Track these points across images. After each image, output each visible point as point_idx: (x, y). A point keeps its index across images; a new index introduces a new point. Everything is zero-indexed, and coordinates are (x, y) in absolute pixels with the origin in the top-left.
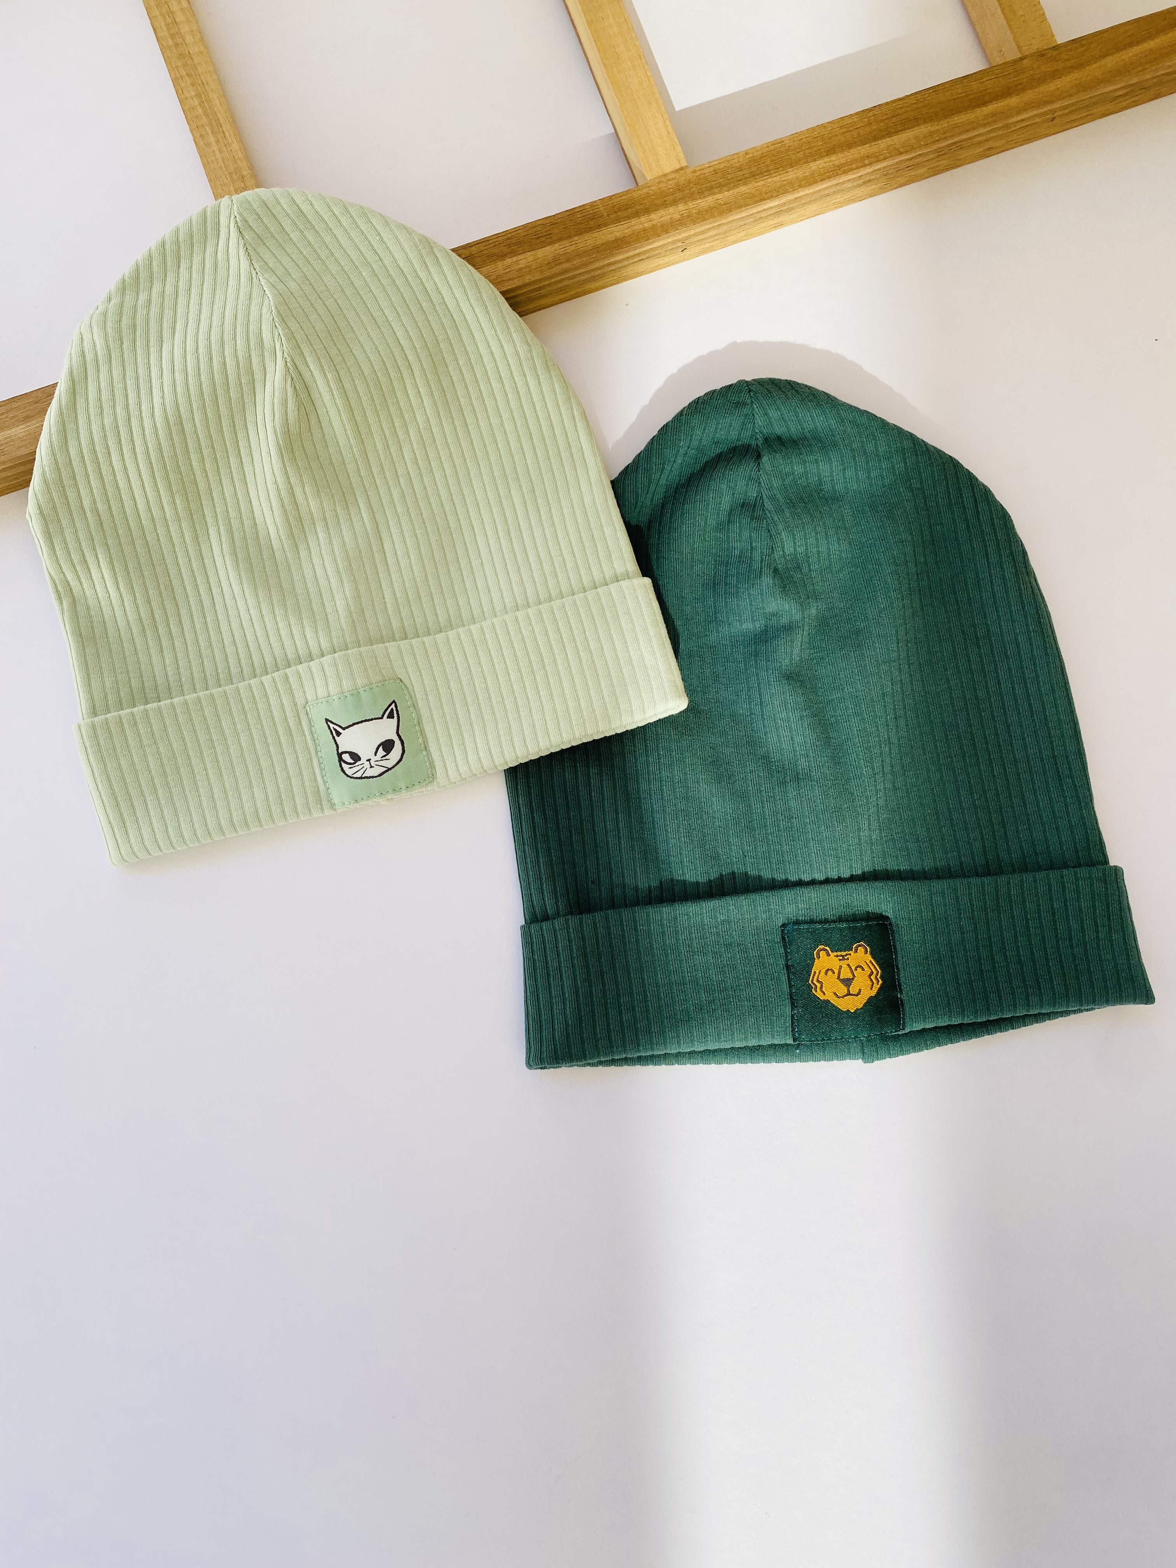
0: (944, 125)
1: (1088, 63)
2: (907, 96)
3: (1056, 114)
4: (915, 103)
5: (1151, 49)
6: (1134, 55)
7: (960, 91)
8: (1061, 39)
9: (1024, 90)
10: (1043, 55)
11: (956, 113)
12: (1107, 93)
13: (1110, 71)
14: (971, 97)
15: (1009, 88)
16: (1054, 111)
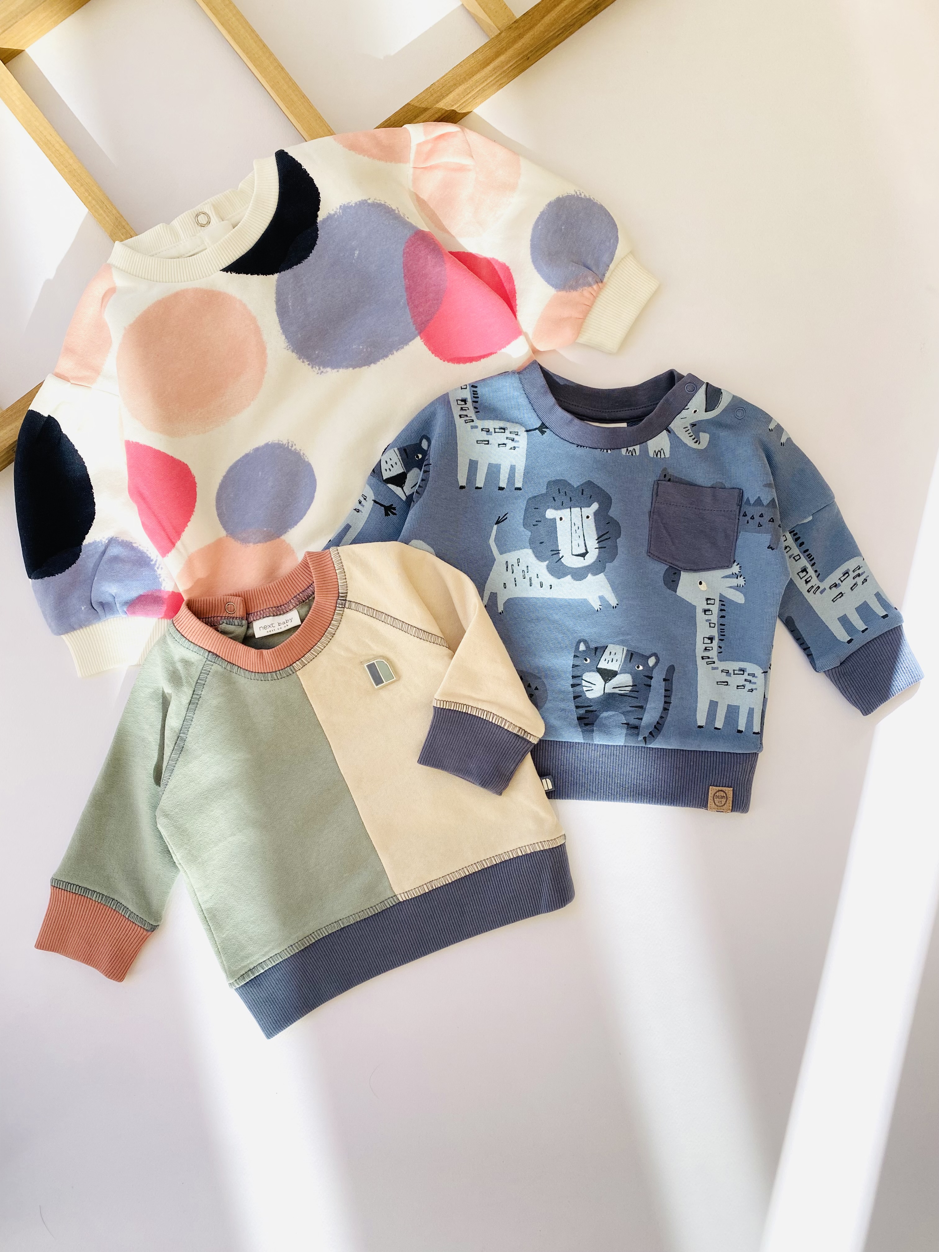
0: (471, 83)
1: (536, 24)
2: (447, 74)
3: (529, 56)
4: (453, 76)
5: (566, 6)
6: (558, 12)
7: (473, 62)
8: (518, 15)
9: (506, 50)
10: (510, 28)
11: (475, 74)
12: (552, 35)
13: (548, 25)
14: (480, 63)
15: (498, 52)
16: (527, 55)
